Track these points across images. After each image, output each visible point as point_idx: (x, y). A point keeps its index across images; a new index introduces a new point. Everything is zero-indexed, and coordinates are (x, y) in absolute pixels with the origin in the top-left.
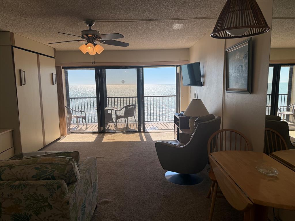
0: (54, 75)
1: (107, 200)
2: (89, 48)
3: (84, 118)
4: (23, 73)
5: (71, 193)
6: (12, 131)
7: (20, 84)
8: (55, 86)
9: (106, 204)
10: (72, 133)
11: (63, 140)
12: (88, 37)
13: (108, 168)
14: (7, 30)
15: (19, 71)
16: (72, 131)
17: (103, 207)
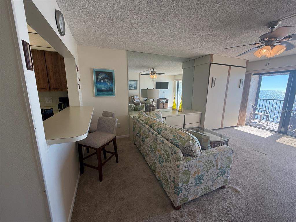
0: (242, 81)
1: (239, 189)
2: (265, 51)
3: (268, 117)
4: (214, 79)
5: (184, 162)
6: (201, 113)
7: (211, 86)
8: (242, 89)
9: (234, 192)
10: (250, 125)
11: (239, 128)
12: (266, 41)
13: (262, 165)
14: (209, 54)
15: (212, 78)
16: (251, 124)
17: (230, 191)
